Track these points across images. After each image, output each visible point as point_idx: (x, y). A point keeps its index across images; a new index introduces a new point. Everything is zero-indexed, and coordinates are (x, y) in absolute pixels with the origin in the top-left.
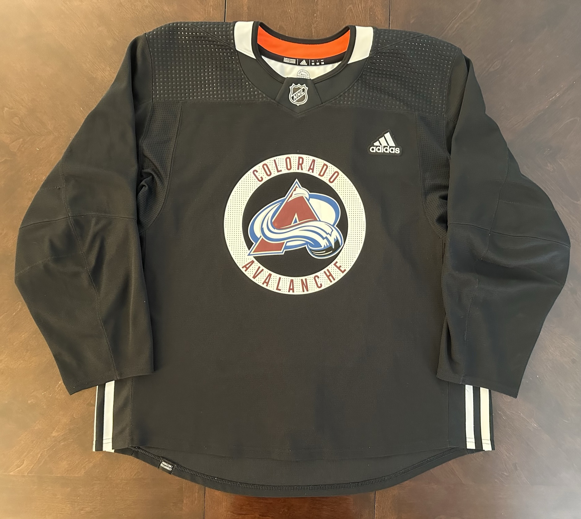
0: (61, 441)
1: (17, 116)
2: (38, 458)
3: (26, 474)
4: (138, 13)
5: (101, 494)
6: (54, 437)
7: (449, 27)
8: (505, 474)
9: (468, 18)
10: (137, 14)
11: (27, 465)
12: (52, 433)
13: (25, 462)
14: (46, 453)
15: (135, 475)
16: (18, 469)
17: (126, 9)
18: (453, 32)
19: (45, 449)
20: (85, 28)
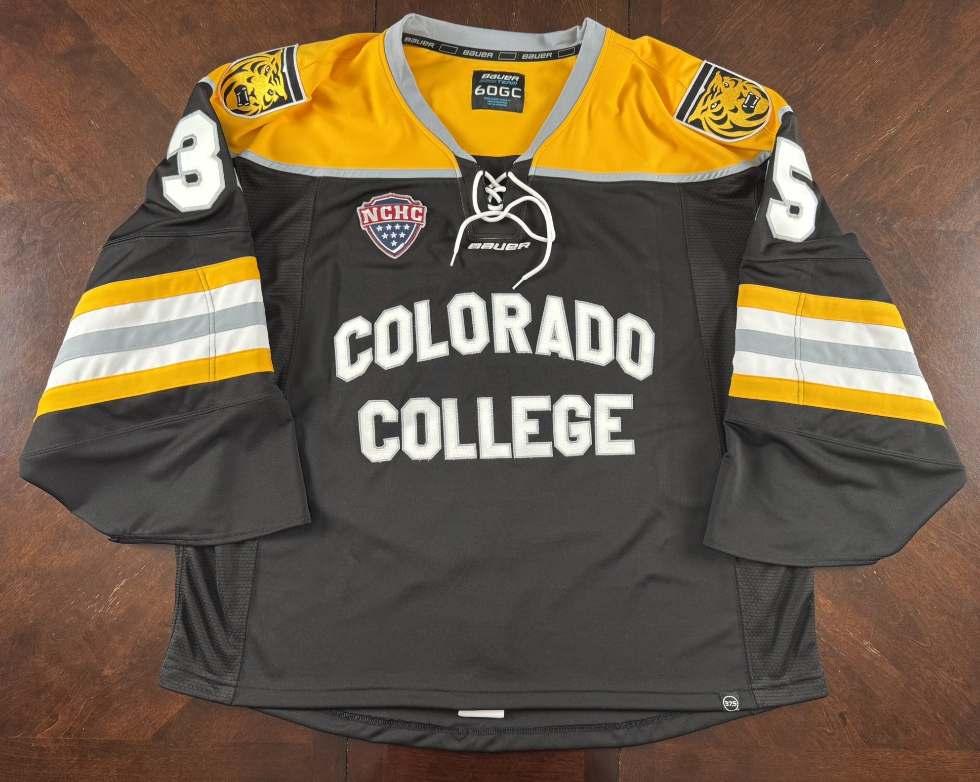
0: (116, 683)
1: (54, 173)
2: (80, 712)
3: (61, 738)
4: (239, 14)
5: (180, 768)
6: (106, 676)
7: (721, 30)
8: (828, 730)
9: (751, 15)
10: (239, 17)
11: (62, 723)
12: (102, 670)
13: (59, 718)
14: (93, 703)
15: (234, 738)
16: (48, 729)
17: (223, 9)
18: (729, 36)
19: (91, 696)
20: (159, 38)
